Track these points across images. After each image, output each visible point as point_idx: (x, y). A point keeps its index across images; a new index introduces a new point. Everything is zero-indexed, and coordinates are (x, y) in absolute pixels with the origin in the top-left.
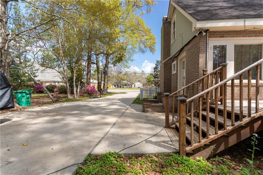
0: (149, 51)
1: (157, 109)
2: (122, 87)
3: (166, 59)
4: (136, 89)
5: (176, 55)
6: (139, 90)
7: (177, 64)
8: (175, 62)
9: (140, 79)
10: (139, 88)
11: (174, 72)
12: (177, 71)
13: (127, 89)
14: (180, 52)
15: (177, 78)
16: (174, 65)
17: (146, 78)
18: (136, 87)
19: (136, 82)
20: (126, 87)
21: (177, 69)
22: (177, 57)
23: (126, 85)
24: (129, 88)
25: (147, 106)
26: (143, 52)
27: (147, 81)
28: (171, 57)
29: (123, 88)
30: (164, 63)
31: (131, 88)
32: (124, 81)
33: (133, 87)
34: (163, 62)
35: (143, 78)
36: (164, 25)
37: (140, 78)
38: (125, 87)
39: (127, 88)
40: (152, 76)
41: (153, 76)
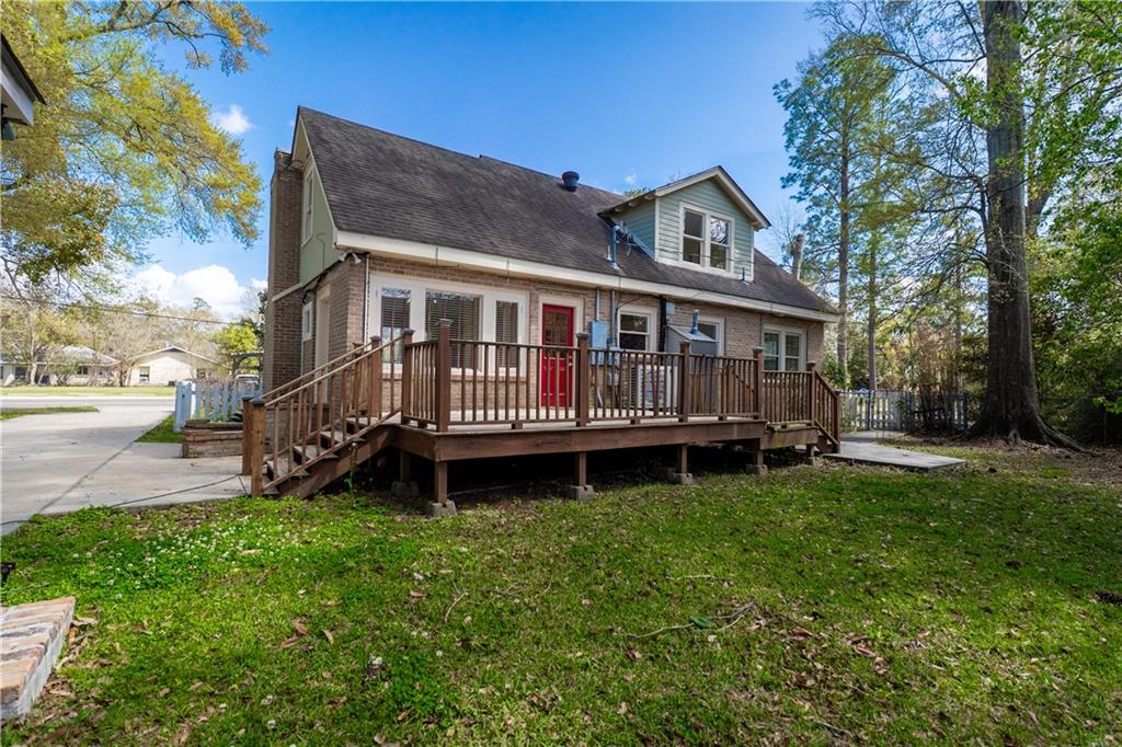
0: (230, 231)
1: (232, 445)
2: (54, 379)
3: (283, 288)
4: (152, 389)
5: (312, 286)
6: (169, 394)
7: (315, 313)
8: (308, 307)
9: (181, 340)
10: (172, 384)
11: (307, 336)
12: (314, 335)
13: (94, 388)
14: (319, 282)
15: (314, 353)
16: (308, 313)
17: (214, 341)
18: (157, 383)
19: (152, 357)
20: (83, 379)
21: (314, 328)
22: (314, 291)
23: (83, 370)
24: (106, 385)
25: (198, 438)
26: (198, 232)
27: (224, 351)
28: (301, 285)
29: (60, 384)
30: (276, 302)
31: (122, 385)
32: (69, 349)
33: (132, 383)
34: (274, 299)
35: (199, 338)
36: (279, 176)
37: (179, 335)
38: (74, 379)
39: (92, 384)
40: (250, 332)
41: (256, 332)
